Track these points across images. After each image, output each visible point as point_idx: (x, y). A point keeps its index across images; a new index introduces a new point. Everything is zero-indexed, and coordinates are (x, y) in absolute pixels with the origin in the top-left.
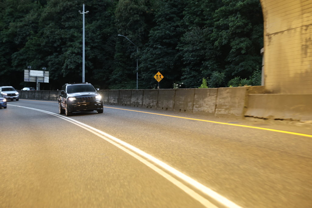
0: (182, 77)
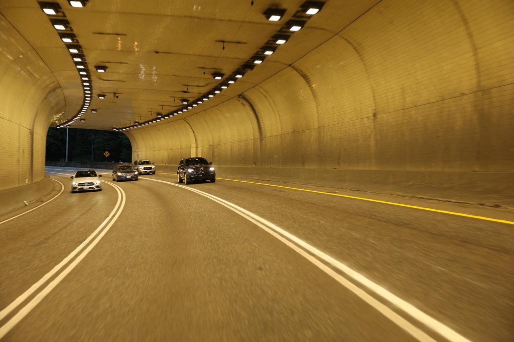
0: (122, 154)
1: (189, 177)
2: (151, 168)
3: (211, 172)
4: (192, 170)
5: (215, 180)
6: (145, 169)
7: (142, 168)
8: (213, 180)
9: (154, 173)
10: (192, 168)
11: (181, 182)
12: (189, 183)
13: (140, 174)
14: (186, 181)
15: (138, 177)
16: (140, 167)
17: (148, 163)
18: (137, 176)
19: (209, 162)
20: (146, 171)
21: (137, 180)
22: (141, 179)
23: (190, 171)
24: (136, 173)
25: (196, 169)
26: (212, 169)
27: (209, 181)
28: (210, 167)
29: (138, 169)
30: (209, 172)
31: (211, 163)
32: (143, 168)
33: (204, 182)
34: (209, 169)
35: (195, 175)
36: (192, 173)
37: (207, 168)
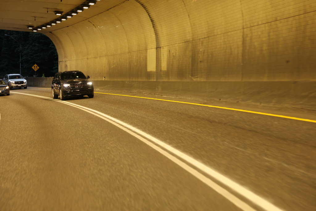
1: (64, 92)
2: (22, 82)
3: (88, 86)
4: (69, 85)
5: (93, 95)
6: (16, 83)
8: (91, 96)
9: (25, 88)
10: (68, 83)
11: (56, 97)
12: (64, 99)
13: (12, 88)
14: (61, 96)
15: (9, 92)
16: (11, 82)
18: (8, 90)
19: (86, 75)
20: (18, 86)
21: (8, 95)
22: (12, 94)
23: (66, 85)
24: (7, 88)
25: (72, 84)
26: (90, 84)
27: (86, 96)
28: (87, 82)
29: (9, 84)
30: (86, 87)
31: (89, 77)
33: (81, 97)
34: (86, 83)
35: (71, 90)
36: (68, 88)
37: (85, 82)
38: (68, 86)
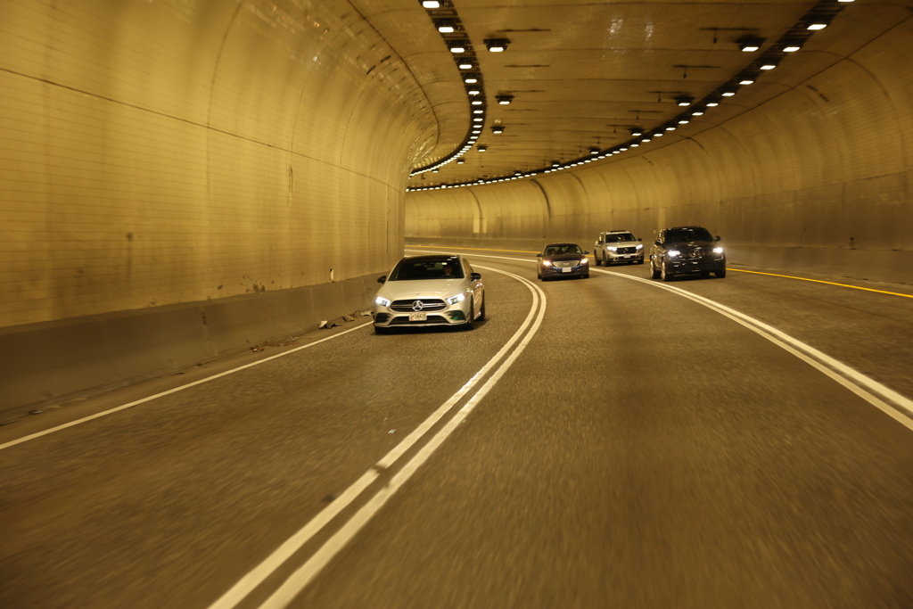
1: (670, 266)
2: (633, 250)
3: (714, 256)
4: (678, 253)
6: (620, 251)
7: (612, 249)
8: (720, 273)
10: (677, 250)
11: (657, 276)
12: (669, 279)
14: (664, 274)
16: (610, 248)
17: (628, 238)
19: (714, 236)
21: (587, 276)
23: (673, 253)
25: (686, 251)
26: (718, 250)
27: (712, 274)
28: (712, 247)
30: (710, 257)
31: (718, 239)
32: (615, 249)
34: (711, 250)
35: (683, 262)
36: (677, 258)
37: (707, 248)
38: (678, 256)
